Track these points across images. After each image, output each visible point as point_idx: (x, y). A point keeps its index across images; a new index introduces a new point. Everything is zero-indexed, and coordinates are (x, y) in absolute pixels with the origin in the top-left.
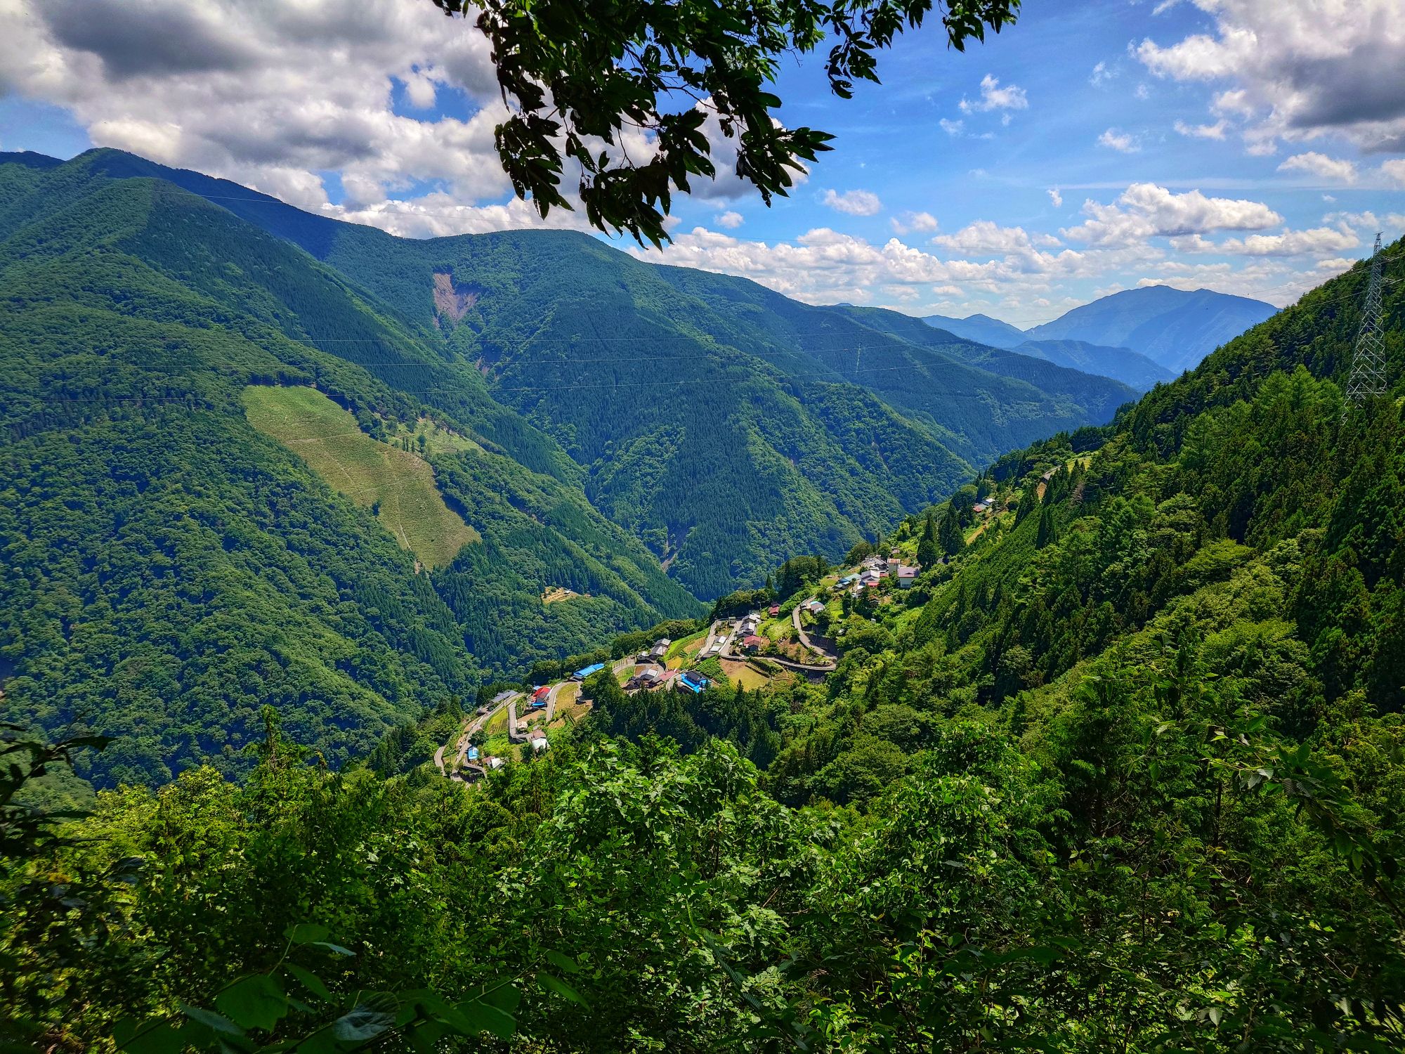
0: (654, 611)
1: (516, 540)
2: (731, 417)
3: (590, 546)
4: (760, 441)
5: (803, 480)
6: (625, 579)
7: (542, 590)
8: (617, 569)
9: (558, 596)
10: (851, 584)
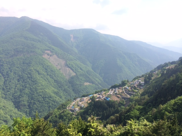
0: (101, 87)
2: (115, 57)
3: (92, 76)
5: (126, 67)
7: (84, 83)
9: (87, 84)
10: (133, 84)
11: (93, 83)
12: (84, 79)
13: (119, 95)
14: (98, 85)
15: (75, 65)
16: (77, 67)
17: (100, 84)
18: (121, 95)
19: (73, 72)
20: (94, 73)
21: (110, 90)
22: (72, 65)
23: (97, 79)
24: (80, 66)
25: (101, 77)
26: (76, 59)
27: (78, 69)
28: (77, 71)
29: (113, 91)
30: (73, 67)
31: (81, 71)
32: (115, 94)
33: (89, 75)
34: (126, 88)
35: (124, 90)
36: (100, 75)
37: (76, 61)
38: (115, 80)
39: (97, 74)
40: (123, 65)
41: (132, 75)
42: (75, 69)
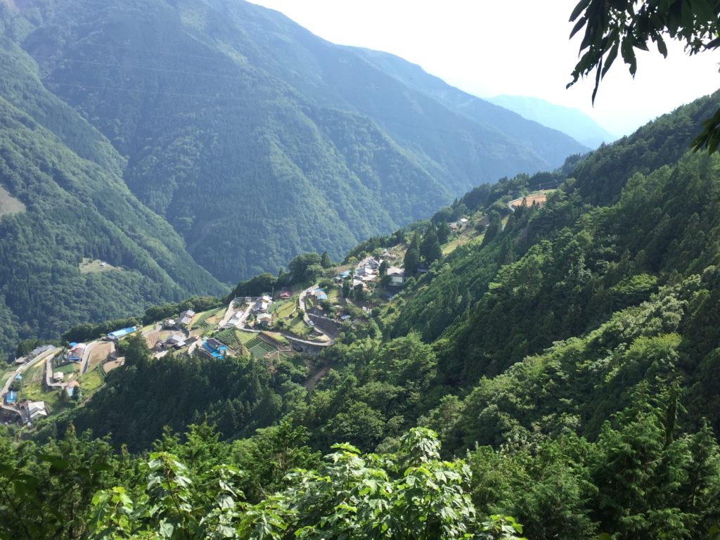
0: (178, 288)
1: (58, 215)
2: (259, 129)
3: (126, 227)
4: (281, 152)
5: (312, 189)
6: (154, 258)
7: (80, 261)
8: (149, 249)
9: (94, 267)
10: (348, 278)
11: (129, 262)
12: (80, 239)
13: (276, 330)
14: (162, 276)
15: (25, 155)
16: (36, 169)
17: (169, 272)
18: (287, 332)
19: (13, 193)
20: (141, 206)
21: (231, 304)
23: (153, 243)
24: (56, 161)
25: (178, 230)
26: (31, 119)
27: (39, 179)
28: (38, 191)
29: (247, 314)
30: (12, 167)
31: (61, 191)
32: (257, 326)
33: (112, 217)
34: (314, 297)
35: (302, 307)
36: (170, 221)
37: (29, 130)
38: (252, 251)
39: (157, 212)
40: (299, 172)
41: (341, 230)
42: (22, 175)
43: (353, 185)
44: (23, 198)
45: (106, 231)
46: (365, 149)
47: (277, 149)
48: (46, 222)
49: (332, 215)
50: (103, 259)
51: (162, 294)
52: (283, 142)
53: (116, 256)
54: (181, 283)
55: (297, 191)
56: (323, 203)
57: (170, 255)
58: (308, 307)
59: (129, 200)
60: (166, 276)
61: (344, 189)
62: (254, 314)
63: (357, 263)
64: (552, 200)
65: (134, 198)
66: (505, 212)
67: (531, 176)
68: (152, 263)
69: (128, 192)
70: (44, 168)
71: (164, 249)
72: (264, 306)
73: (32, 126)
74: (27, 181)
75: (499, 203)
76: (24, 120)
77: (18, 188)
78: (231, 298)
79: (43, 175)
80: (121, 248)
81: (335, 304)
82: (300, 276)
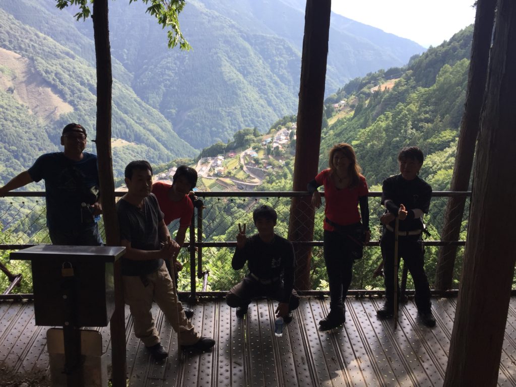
0: (170, 154)
2: (213, 50)
3: (135, 118)
4: (228, 64)
5: (249, 87)
6: (154, 136)
8: (150, 131)
9: (117, 144)
10: (271, 142)
11: (139, 139)
13: (227, 177)
14: (159, 147)
15: (70, 75)
16: (78, 85)
17: (163, 144)
18: (234, 178)
19: (65, 100)
20: (144, 104)
21: (200, 162)
22: (56, 74)
23: (152, 127)
24: (89, 78)
25: (167, 118)
26: (72, 52)
27: (80, 90)
28: (80, 98)
29: (209, 168)
30: (63, 84)
32: (216, 175)
33: (126, 112)
34: (249, 156)
35: (242, 162)
36: (162, 112)
37: (71, 60)
38: (214, 129)
39: (154, 108)
40: (241, 77)
41: (269, 112)
42: (69, 88)
43: (275, 83)
44: (71, 103)
45: (123, 121)
46: (282, 59)
47: (226, 63)
48: (87, 117)
49: (263, 103)
50: (122, 138)
51: (160, 158)
52: (230, 58)
53: (130, 136)
54: (171, 150)
55: (240, 89)
56: (257, 96)
57: (163, 134)
58: (246, 162)
59: (136, 101)
60: (162, 147)
61: (269, 86)
62: (213, 167)
63: (275, 133)
64: (397, 85)
65: (139, 99)
66: (368, 95)
67: (386, 71)
68: (153, 139)
69: (135, 96)
70: (82, 83)
71: (159, 130)
72: (219, 162)
73: (73, 57)
74: (73, 92)
75: (365, 89)
76: (68, 54)
77: (68, 96)
78: (199, 158)
79: (82, 88)
80: (133, 131)
81: (262, 159)
82: (241, 142)
